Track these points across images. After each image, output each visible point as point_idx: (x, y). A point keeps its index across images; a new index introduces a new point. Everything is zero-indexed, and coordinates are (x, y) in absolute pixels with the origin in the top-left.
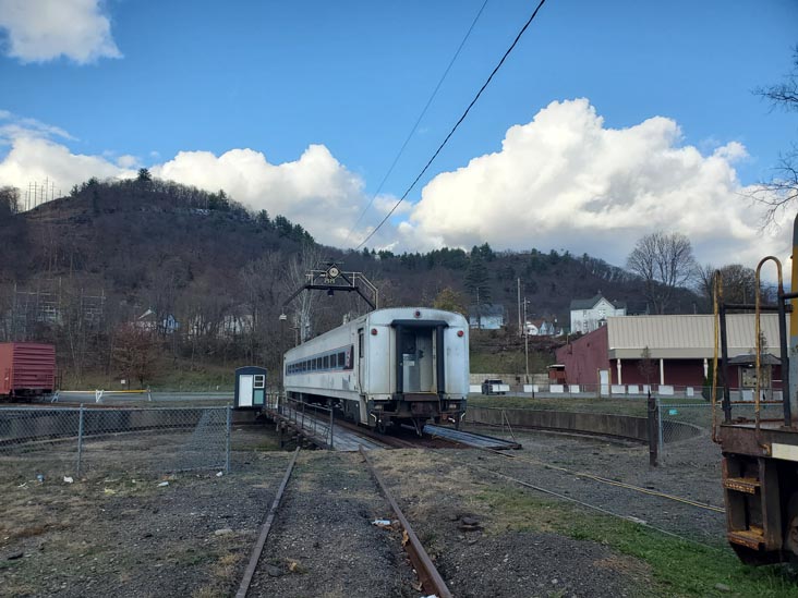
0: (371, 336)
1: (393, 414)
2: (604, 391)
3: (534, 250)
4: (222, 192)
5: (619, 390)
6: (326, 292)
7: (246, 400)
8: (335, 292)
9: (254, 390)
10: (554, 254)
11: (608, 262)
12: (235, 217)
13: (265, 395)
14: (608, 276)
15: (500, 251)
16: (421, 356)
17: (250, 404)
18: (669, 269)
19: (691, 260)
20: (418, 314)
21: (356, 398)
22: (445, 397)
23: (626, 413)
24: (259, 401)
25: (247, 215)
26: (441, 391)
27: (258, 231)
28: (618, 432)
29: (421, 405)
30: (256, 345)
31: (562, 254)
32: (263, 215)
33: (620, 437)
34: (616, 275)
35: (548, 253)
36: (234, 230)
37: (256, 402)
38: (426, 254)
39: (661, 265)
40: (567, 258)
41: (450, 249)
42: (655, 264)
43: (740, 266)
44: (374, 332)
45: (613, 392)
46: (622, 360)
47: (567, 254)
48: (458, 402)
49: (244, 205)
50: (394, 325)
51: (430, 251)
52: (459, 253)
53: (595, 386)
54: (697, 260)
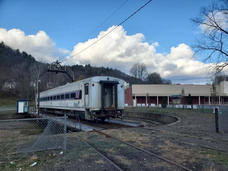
0: (92, 86)
1: (100, 115)
2: (135, 105)
3: (102, 67)
4: (2, 42)
5: (139, 105)
6: (55, 73)
7: (21, 110)
8: (58, 73)
9: (24, 107)
10: (108, 68)
11: (121, 71)
12: (7, 51)
13: (28, 108)
14: (121, 75)
15: (93, 66)
16: (106, 95)
17: (23, 112)
18: (141, 73)
19: (146, 71)
20: (108, 79)
21: (84, 110)
22: (118, 109)
23: (144, 112)
24: (26, 111)
25: (12, 50)
26: (116, 107)
27: (16, 56)
28: (142, 117)
29: (111, 112)
30: (17, 92)
31: (110, 68)
32: (18, 51)
33: (145, 119)
34: (123, 75)
35: (106, 68)
36: (7, 55)
37: (25, 111)
38: (71, 66)
39: (139, 72)
40: (111, 70)
41: (79, 65)
42: (137, 72)
43: (156, 73)
44: (93, 85)
45: (138, 105)
46: (136, 97)
47: (111, 68)
48: (121, 110)
49: (11, 47)
50: (101, 82)
51: (73, 65)
52: (81, 66)
53: (132, 104)
54: (147, 71)
